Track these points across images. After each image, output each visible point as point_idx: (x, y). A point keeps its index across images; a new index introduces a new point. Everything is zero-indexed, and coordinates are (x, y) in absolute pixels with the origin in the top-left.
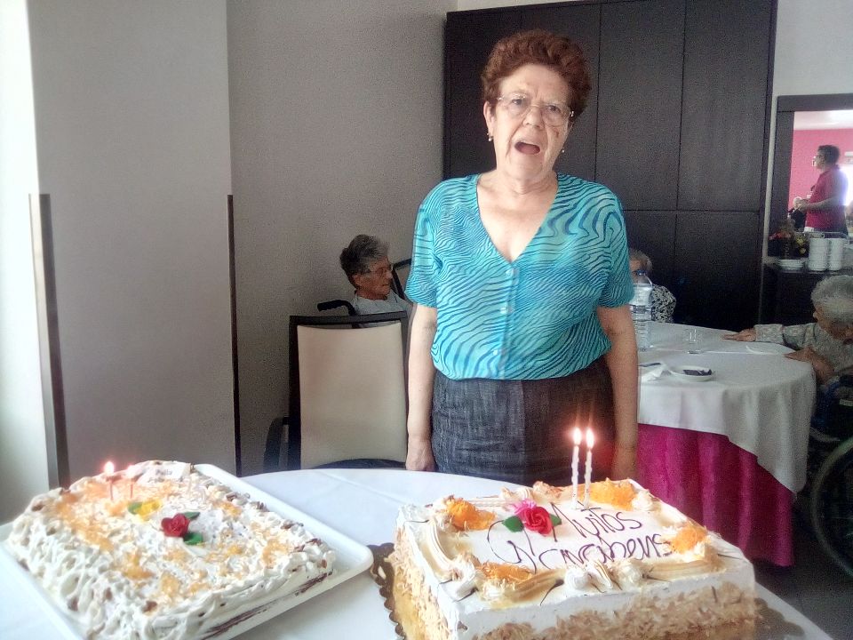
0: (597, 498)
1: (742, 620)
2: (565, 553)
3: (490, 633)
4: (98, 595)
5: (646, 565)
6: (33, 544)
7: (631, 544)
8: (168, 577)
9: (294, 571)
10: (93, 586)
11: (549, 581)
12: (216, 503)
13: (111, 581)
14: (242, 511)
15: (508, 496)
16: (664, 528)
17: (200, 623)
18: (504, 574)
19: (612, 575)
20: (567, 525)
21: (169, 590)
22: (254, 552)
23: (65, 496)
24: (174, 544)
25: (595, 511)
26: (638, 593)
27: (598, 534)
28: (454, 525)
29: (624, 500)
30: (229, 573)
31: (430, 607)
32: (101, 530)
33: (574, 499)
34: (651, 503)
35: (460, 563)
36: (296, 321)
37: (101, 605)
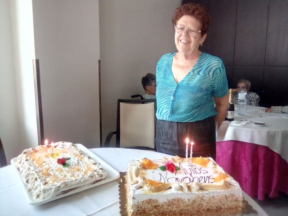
0: (196, 163)
1: (236, 207)
2: (177, 179)
3: (143, 201)
4: (34, 179)
5: (203, 185)
6: (22, 163)
7: (201, 178)
9: (92, 177)
10: (33, 176)
11: (167, 187)
12: (76, 155)
13: (38, 175)
14: (84, 158)
15: (165, 159)
16: (215, 174)
17: (59, 190)
20: (182, 170)
21: (54, 179)
22: (82, 171)
23: (34, 150)
24: (60, 167)
25: (193, 167)
26: (197, 194)
27: (191, 174)
28: (143, 167)
29: (205, 164)
30: (73, 176)
32: (41, 161)
33: (186, 162)
34: (214, 166)
35: (139, 179)
36: (120, 101)
37: (34, 182)
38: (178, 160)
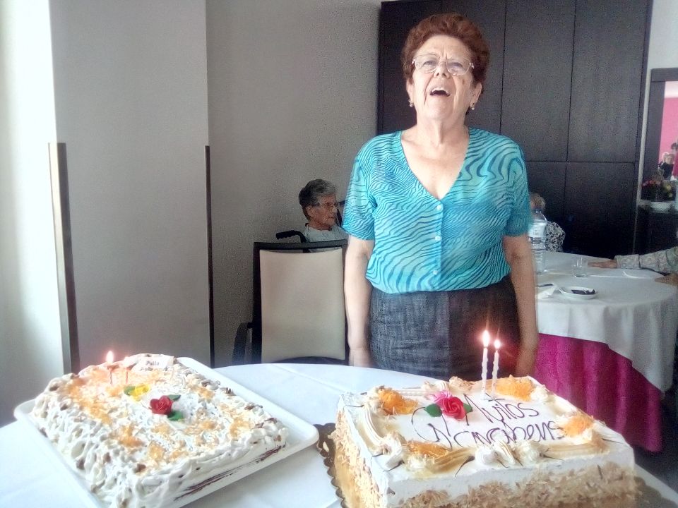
0: (502, 390)
2: (475, 435)
3: (414, 498)
4: (100, 458)
5: (543, 446)
6: (50, 417)
7: (530, 429)
8: (155, 446)
9: (255, 443)
10: (96, 451)
11: (463, 457)
12: (193, 388)
13: (110, 447)
14: (214, 395)
15: (428, 387)
16: (557, 416)
17: (180, 483)
18: (426, 450)
19: (515, 453)
20: (477, 412)
21: (155, 455)
22: (223, 428)
23: (75, 380)
24: (160, 420)
25: (500, 402)
26: (536, 468)
27: (502, 420)
28: (384, 410)
29: (524, 393)
30: (203, 443)
31: (365, 475)
32: (103, 408)
33: (483, 391)
34: (547, 396)
35: (389, 440)
36: (259, 246)
37: (102, 466)
38: (460, 386)
